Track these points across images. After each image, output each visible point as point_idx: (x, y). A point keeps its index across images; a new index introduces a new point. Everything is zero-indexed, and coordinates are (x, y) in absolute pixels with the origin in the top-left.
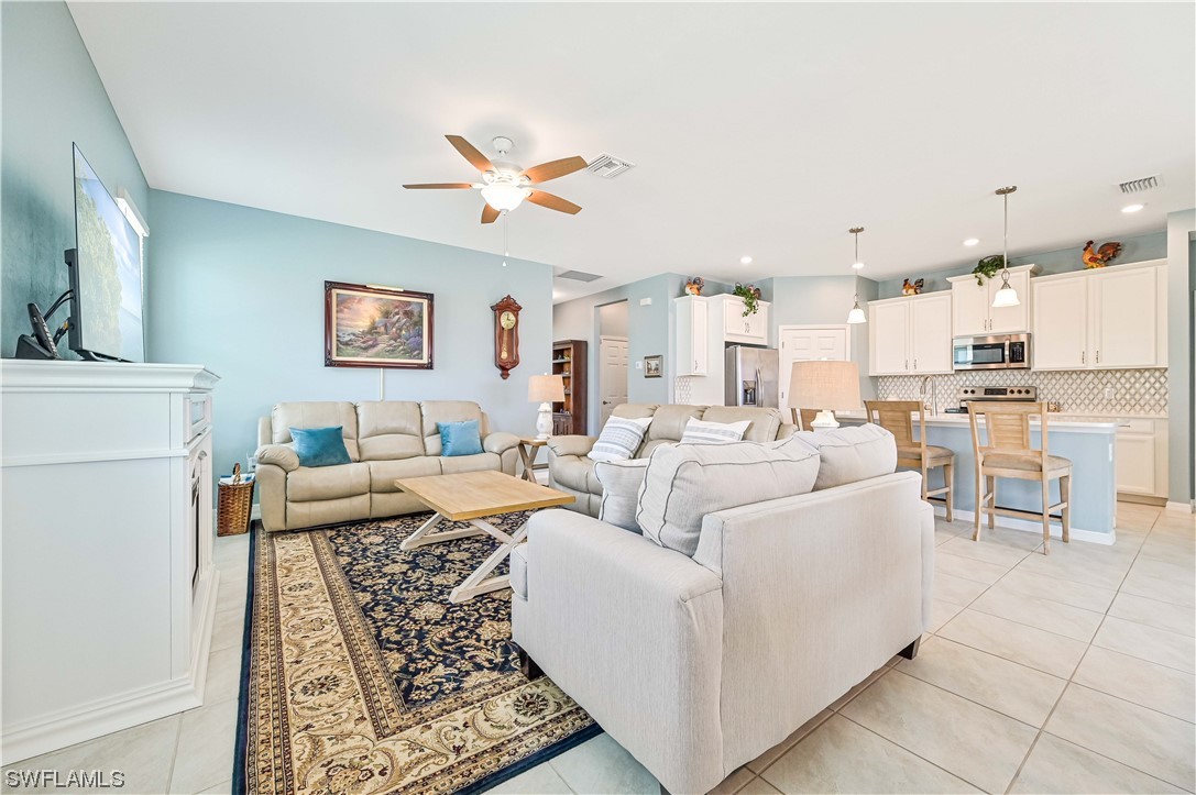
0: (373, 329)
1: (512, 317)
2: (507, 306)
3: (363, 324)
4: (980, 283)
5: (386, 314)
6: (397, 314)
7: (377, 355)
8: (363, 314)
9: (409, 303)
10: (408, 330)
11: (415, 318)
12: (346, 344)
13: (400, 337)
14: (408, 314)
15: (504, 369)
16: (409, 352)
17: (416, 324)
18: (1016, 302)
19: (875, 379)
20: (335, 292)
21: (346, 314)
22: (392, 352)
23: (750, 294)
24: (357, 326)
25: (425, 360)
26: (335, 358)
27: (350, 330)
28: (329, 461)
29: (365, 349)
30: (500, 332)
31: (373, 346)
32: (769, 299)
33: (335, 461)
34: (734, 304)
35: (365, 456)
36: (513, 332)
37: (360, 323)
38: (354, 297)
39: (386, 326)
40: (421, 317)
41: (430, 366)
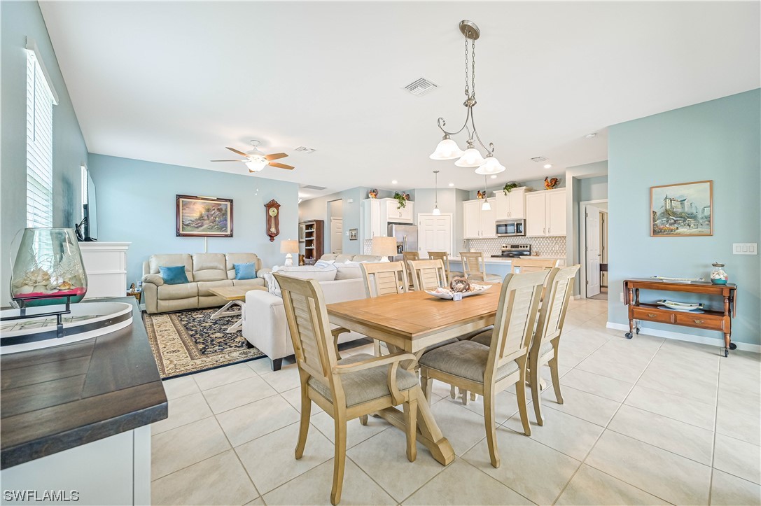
0: (201, 218)
1: (276, 211)
2: (273, 205)
3: (196, 215)
4: (506, 194)
5: (208, 210)
6: (214, 210)
7: (203, 231)
8: (196, 210)
9: (220, 204)
10: (219, 218)
11: (223, 212)
12: (187, 225)
13: (215, 221)
14: (219, 210)
15: (272, 237)
16: (220, 229)
17: (223, 214)
18: (489, 209)
19: (468, 240)
20: (181, 200)
21: (187, 210)
22: (211, 229)
23: (402, 197)
24: (193, 217)
25: (229, 233)
26: (181, 232)
27: (189, 218)
28: (177, 282)
29: (197, 227)
30: (269, 218)
31: (201, 226)
32: (413, 200)
33: (180, 281)
34: (392, 203)
35: (196, 279)
36: (276, 217)
37: (195, 215)
38: (191, 202)
39: (208, 216)
40: (227, 211)
41: (231, 236)
